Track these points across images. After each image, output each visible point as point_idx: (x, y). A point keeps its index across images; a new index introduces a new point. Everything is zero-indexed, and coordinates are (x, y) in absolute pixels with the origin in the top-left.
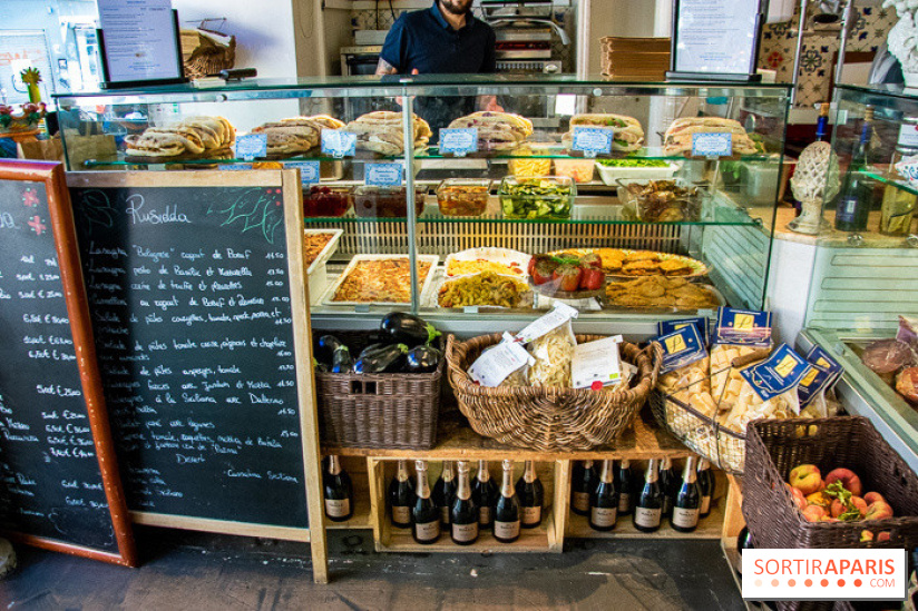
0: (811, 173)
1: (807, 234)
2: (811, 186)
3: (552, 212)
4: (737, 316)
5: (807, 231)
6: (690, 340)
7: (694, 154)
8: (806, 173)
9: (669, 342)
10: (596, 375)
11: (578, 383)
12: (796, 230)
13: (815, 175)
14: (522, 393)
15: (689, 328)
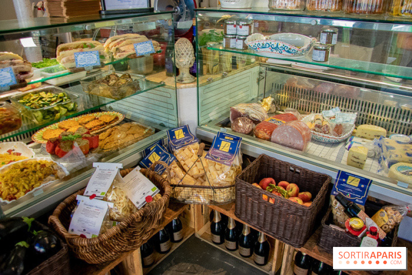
0: (185, 54)
1: (189, 83)
2: (187, 60)
3: (68, 111)
4: (175, 132)
5: (188, 81)
6: (160, 153)
7: (138, 55)
8: (183, 54)
9: (151, 158)
10: (144, 194)
11: (138, 203)
12: (183, 82)
13: (187, 54)
14: (124, 226)
15: (157, 147)
